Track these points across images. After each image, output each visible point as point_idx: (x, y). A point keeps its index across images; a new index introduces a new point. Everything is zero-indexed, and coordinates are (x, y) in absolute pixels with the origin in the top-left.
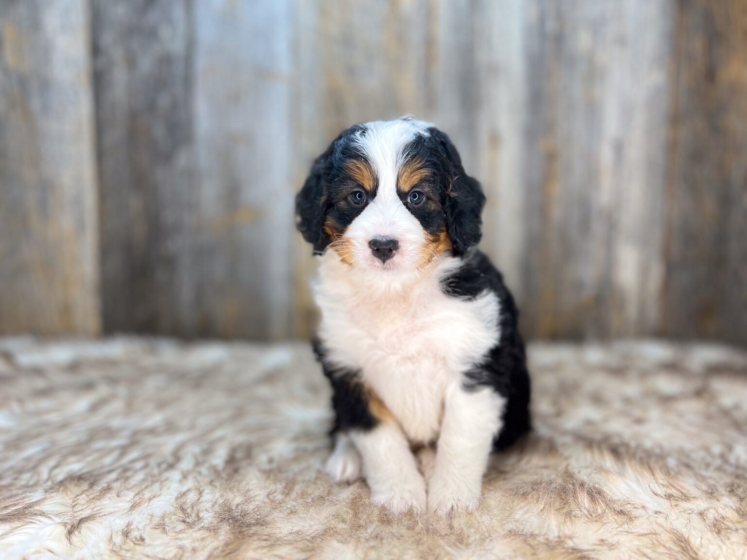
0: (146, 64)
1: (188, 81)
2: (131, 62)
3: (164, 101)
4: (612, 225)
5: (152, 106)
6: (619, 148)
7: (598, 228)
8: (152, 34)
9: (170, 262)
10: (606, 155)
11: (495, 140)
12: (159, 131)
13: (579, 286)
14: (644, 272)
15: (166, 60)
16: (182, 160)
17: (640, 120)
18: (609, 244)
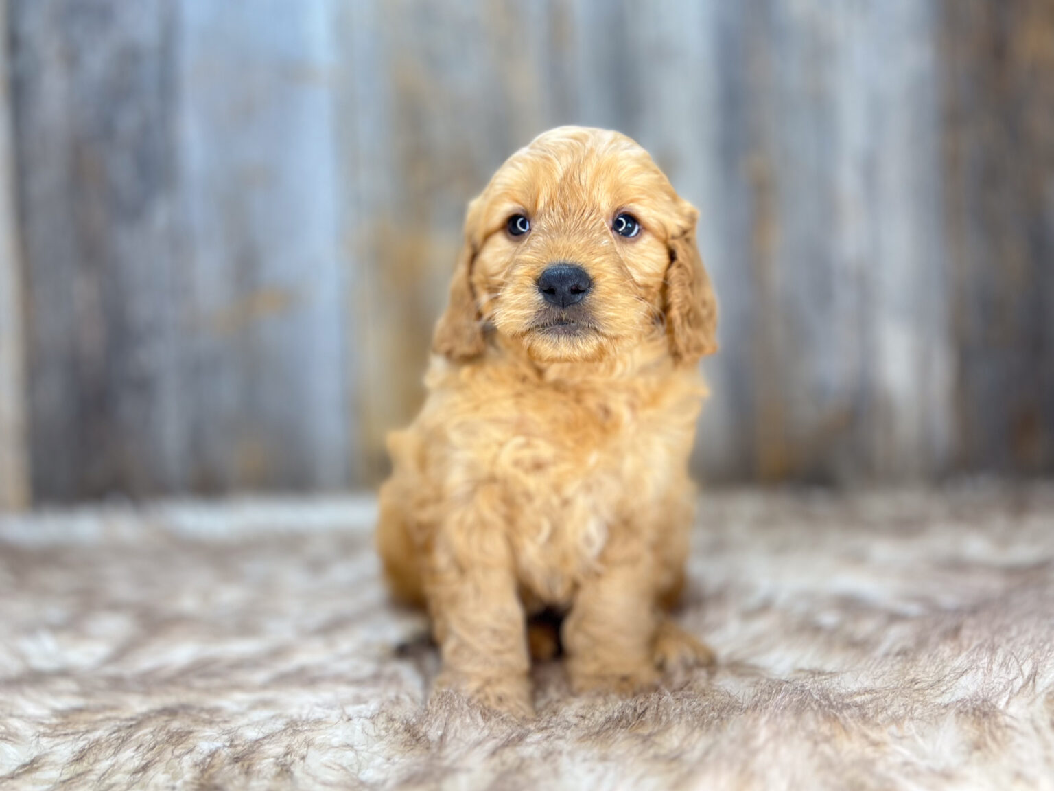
0: (97, 62)
1: (168, 89)
2: (72, 59)
3: (128, 121)
5: (107, 130)
6: (870, 170)
8: (105, 16)
9: (145, 386)
12: (121, 169)
15: (130, 56)
16: (161, 215)
18: (864, 324)
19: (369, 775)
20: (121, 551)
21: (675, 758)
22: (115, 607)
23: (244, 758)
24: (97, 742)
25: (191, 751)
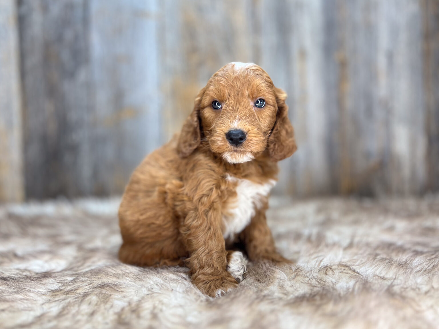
0: (56, 10)
1: (86, 21)
3: (69, 35)
4: (389, 111)
5: (60, 39)
6: (390, 56)
7: (379, 113)
9: (74, 149)
10: (382, 62)
11: (303, 54)
12: (66, 56)
13: (368, 155)
14: (413, 143)
15: (70, 6)
16: (82, 76)
17: (404, 37)
18: (387, 124)
19: (191, 319)
20: (65, 219)
21: (333, 315)
22: (68, 243)
23: (136, 310)
24: (69, 303)
25: (112, 306)
